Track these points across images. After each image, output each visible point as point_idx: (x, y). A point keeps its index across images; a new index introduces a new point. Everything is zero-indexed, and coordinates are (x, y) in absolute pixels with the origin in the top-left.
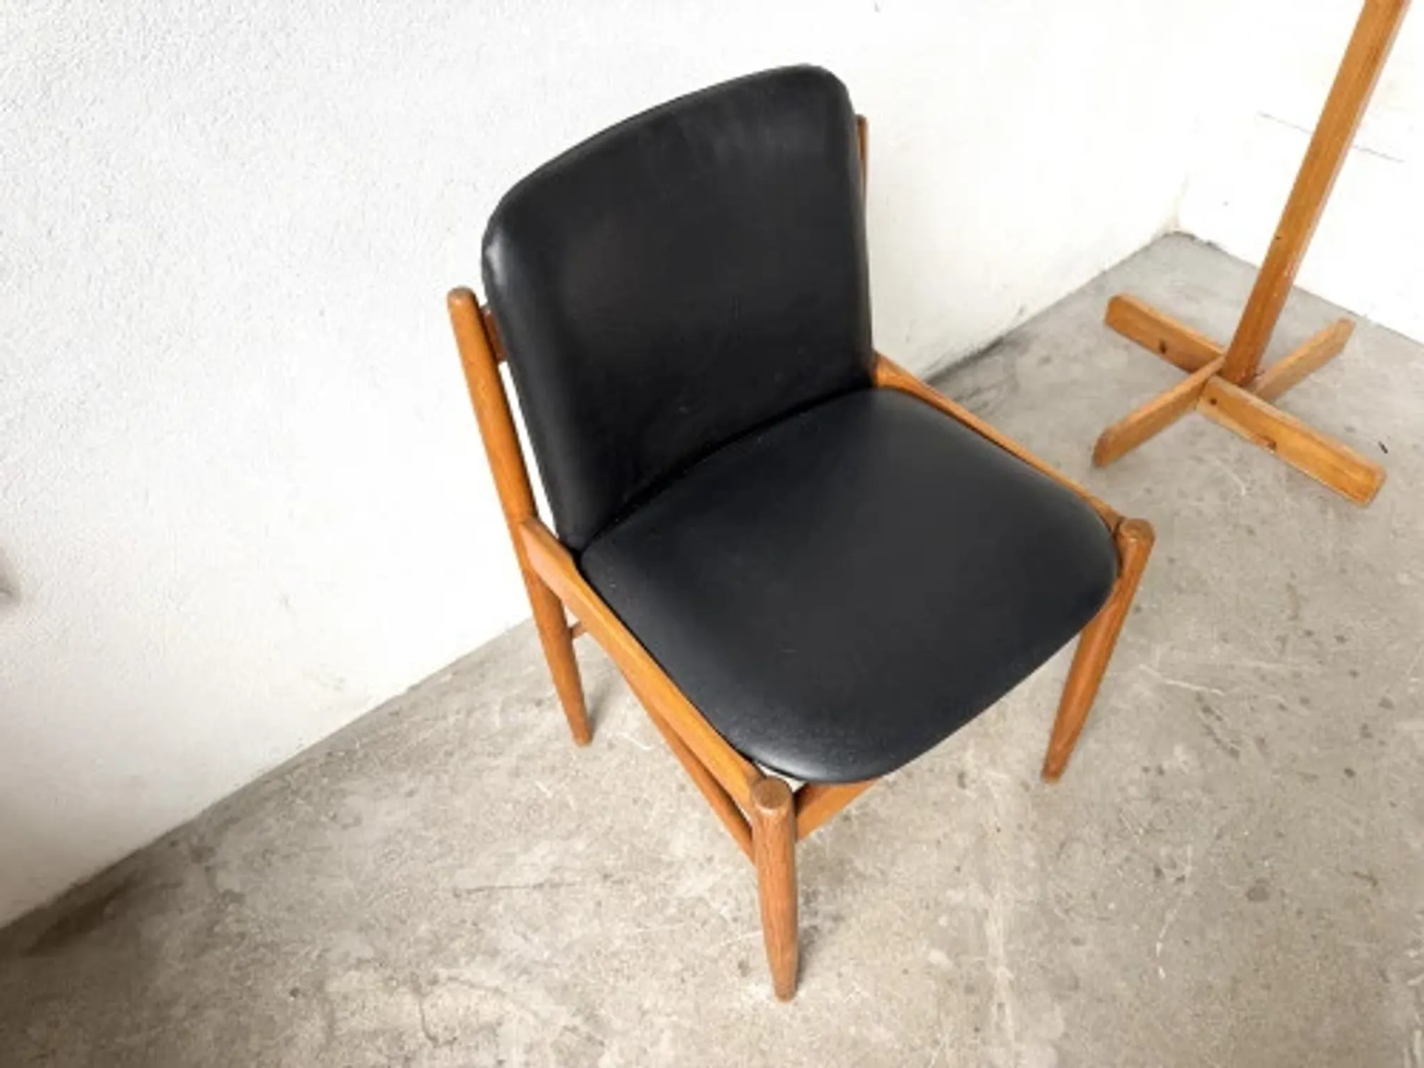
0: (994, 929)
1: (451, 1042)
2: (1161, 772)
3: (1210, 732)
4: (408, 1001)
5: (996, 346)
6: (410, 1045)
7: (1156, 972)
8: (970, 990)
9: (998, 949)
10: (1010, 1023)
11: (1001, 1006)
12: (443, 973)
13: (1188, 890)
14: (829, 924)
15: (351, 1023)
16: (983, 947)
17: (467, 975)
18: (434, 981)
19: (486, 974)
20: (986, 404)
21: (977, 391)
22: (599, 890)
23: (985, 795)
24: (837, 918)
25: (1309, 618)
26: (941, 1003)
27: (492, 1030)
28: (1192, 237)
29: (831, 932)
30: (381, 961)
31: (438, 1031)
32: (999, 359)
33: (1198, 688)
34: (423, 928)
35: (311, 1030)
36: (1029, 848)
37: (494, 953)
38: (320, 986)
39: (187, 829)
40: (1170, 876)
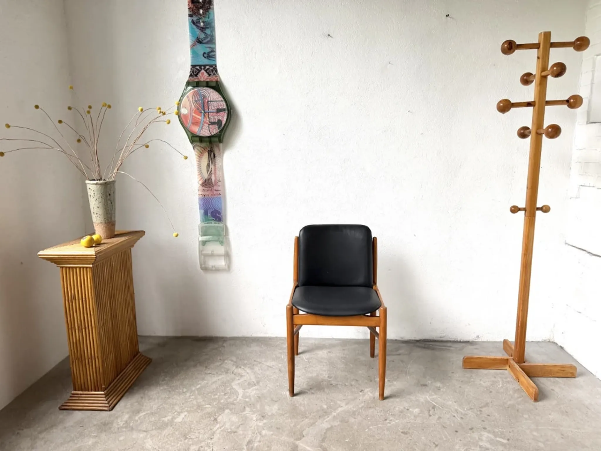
0: (340, 409)
1: (235, 374)
2: (408, 410)
3: (429, 411)
4: (234, 367)
5: (467, 342)
6: (229, 372)
7: (366, 429)
8: (325, 412)
9: (338, 412)
10: (327, 419)
11: (328, 417)
12: (242, 367)
13: (389, 425)
14: (310, 393)
15: (224, 365)
16: (335, 409)
17: (246, 369)
18: (240, 367)
19: (248, 371)
20: (449, 349)
21: (450, 347)
22: (277, 371)
23: (364, 395)
24: (313, 393)
25: (484, 409)
26: (318, 411)
27: (242, 376)
28: (557, 344)
29: (310, 394)
30: (235, 362)
31: (234, 373)
32: (463, 344)
33: (435, 404)
34: (245, 362)
35: (218, 364)
36: (363, 404)
37: (253, 369)
38: (224, 360)
39: (226, 338)
40: (388, 421)
